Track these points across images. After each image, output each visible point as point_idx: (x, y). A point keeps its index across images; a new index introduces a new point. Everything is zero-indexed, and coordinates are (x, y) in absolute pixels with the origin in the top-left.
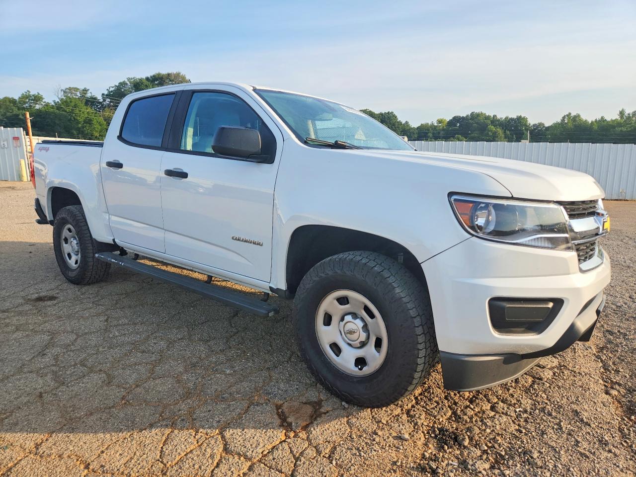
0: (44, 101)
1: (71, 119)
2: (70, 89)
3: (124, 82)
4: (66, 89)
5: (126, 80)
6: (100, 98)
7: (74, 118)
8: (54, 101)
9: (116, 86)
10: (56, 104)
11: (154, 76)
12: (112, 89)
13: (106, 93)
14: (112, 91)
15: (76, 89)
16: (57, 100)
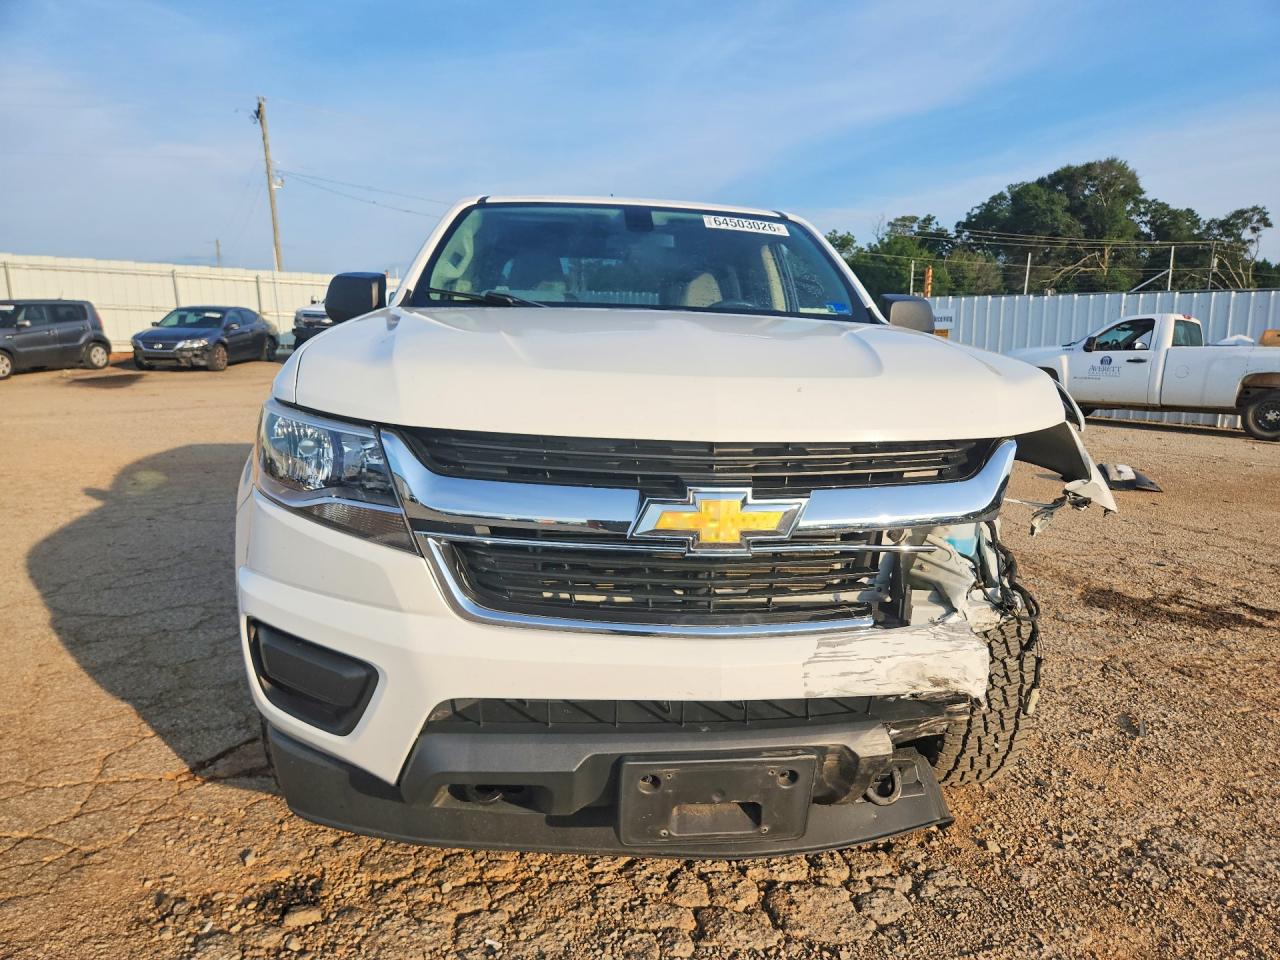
0: (854, 245)
1: (890, 275)
2: (904, 219)
3: (1002, 193)
4: (897, 220)
5: (1005, 191)
6: (952, 231)
7: (896, 273)
8: (869, 245)
9: (984, 204)
10: (872, 251)
11: (1056, 174)
12: (977, 211)
13: (964, 219)
14: (974, 216)
15: (914, 219)
16: (875, 242)
